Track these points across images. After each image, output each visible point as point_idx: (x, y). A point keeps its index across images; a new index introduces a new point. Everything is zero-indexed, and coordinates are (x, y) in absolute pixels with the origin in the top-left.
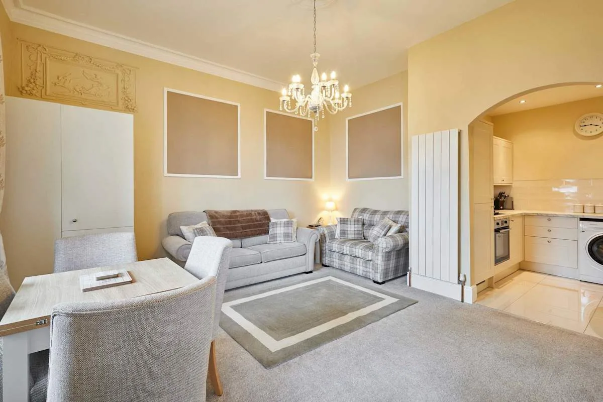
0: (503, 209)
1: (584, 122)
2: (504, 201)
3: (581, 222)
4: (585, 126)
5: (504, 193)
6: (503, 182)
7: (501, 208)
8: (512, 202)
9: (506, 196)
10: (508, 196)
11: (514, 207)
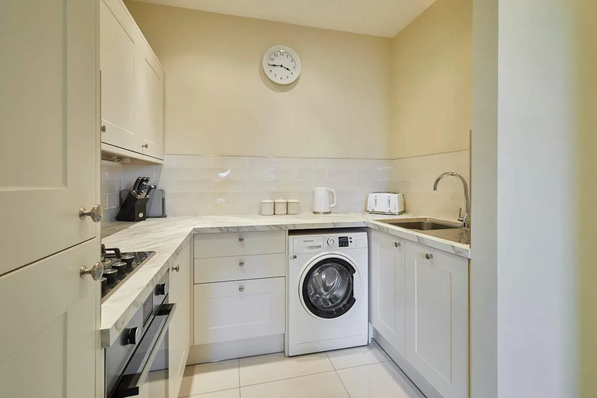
0: (143, 219)
1: (273, 59)
2: (146, 200)
3: (291, 237)
4: (275, 65)
5: (147, 181)
6: (145, 151)
7: (141, 215)
8: (163, 200)
9: (150, 188)
10: (155, 187)
11: (167, 212)
